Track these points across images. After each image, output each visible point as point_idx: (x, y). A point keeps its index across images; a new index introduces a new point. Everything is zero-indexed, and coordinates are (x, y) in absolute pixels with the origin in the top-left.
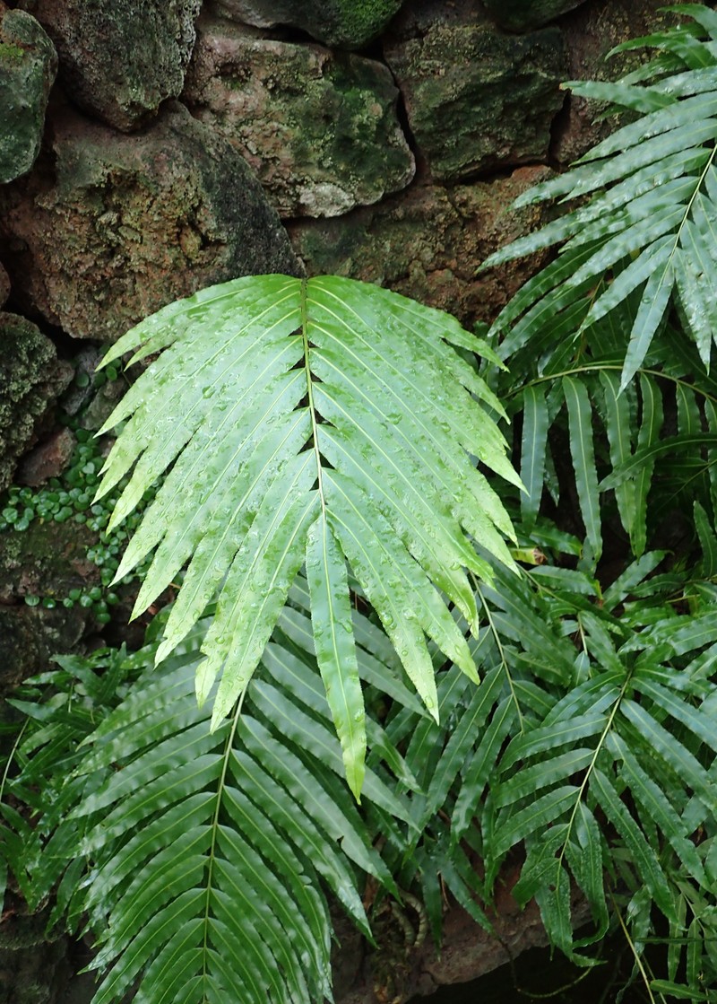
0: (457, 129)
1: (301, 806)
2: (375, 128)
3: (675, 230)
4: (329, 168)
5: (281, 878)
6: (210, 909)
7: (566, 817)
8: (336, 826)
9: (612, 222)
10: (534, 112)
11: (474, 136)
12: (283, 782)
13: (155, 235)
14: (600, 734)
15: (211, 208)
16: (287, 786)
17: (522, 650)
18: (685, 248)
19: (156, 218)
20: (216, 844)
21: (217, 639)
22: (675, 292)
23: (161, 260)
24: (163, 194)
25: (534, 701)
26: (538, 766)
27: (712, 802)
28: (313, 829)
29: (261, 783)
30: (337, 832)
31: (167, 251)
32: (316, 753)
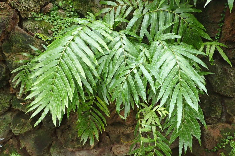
5: (68, 79)
6: (54, 83)
8: (80, 70)
12: (72, 60)
32: (80, 56)
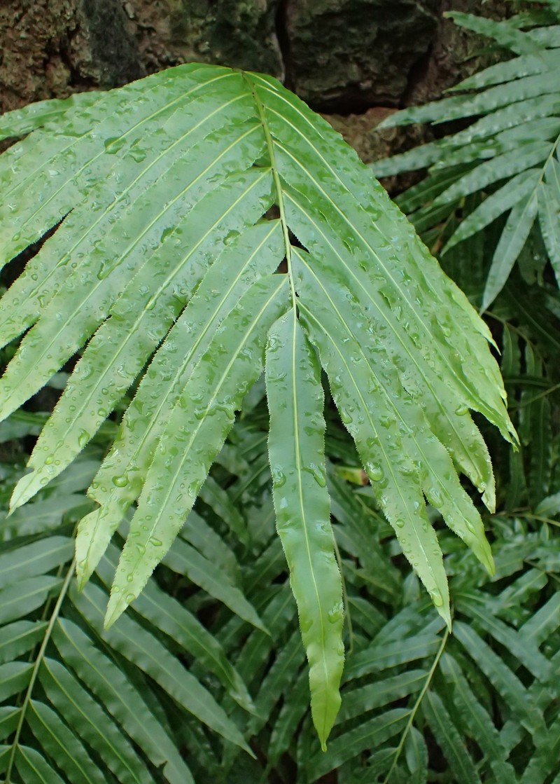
0: (331, 47)
1: (119, 725)
2: (256, 21)
3: (541, 165)
4: (204, 53)
7: (394, 741)
9: (483, 148)
10: (401, 49)
11: (344, 58)
13: (18, 56)
14: (435, 656)
15: (88, 37)
16: (105, 703)
17: (358, 566)
18: (549, 184)
19: (23, 35)
20: (14, 768)
21: (115, 479)
22: (536, 223)
23: (22, 86)
24: (37, 8)
25: (367, 620)
26: (369, 687)
27: (532, 726)
28: (132, 753)
29: (74, 698)
30: (159, 757)
31: (30, 76)
